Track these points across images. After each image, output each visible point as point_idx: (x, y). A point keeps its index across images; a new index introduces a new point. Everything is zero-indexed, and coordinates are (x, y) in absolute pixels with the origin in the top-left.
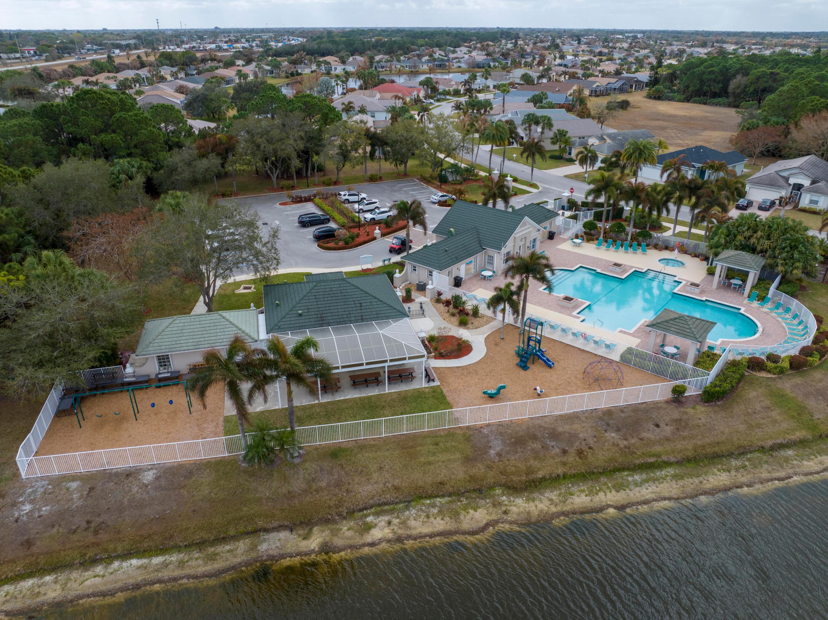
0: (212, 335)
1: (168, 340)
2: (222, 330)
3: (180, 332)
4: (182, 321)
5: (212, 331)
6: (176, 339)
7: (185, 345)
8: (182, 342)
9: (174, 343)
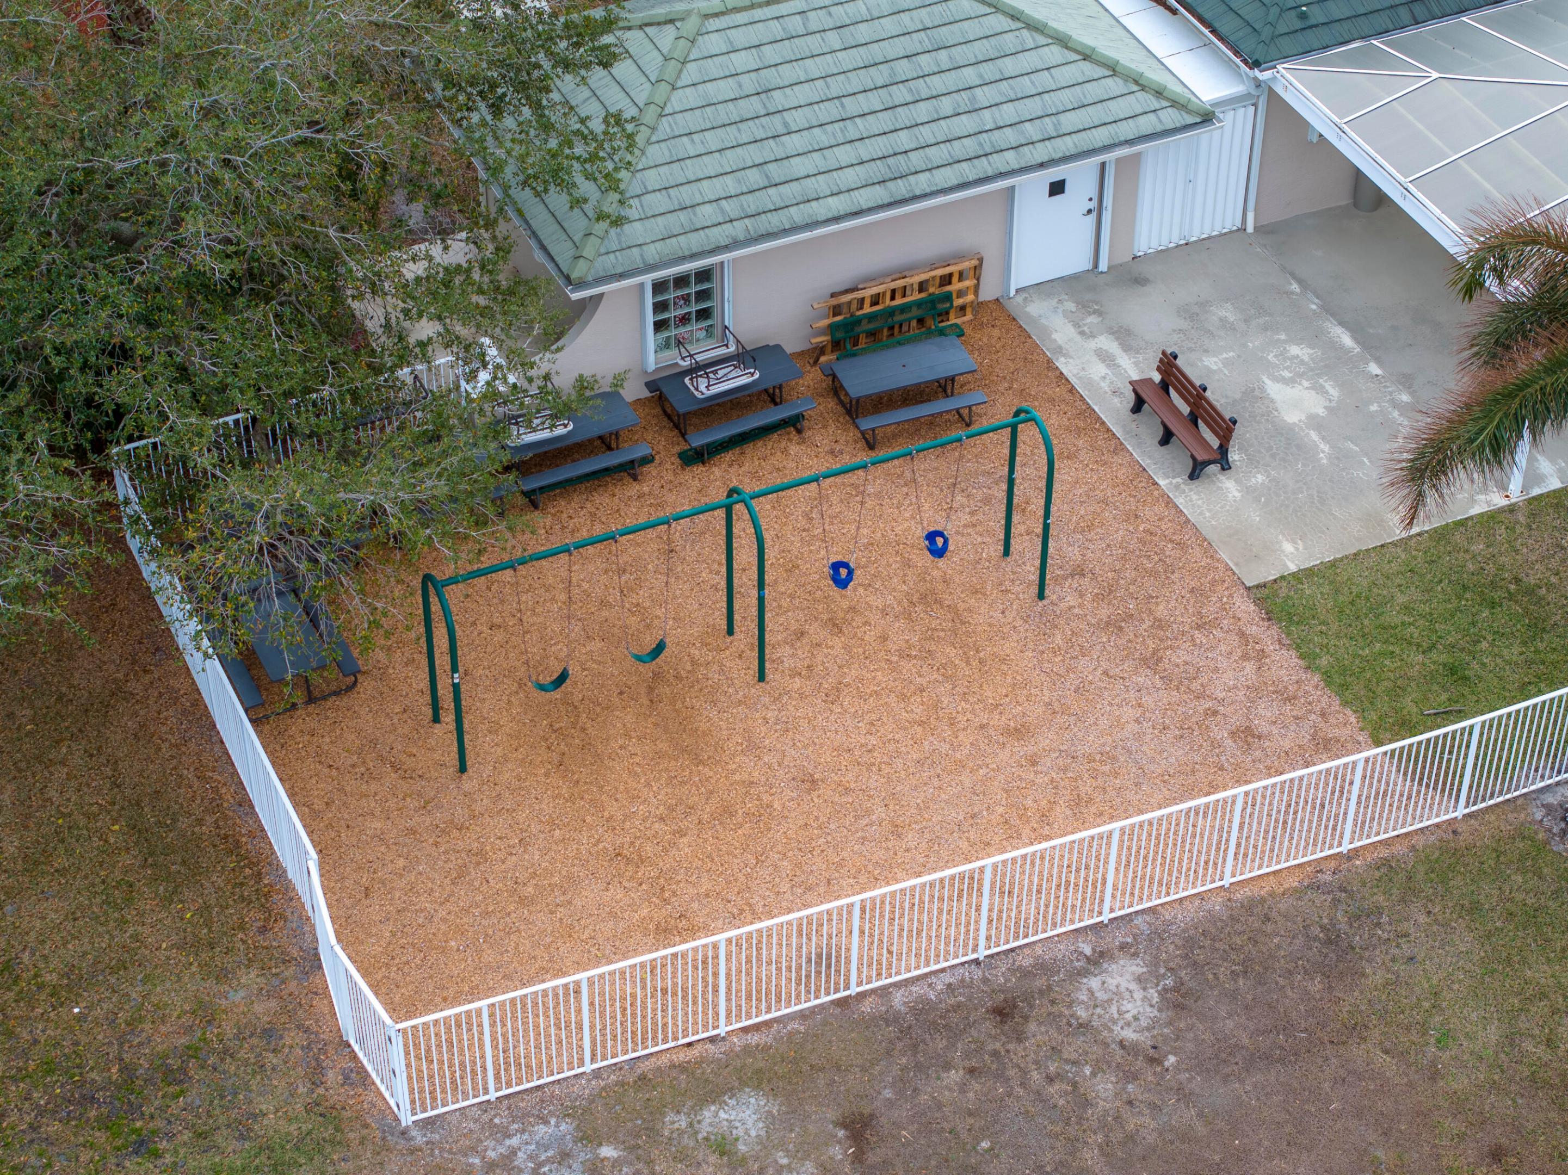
0: (946, 105)
1: (711, 165)
2: (989, 71)
3: (755, 105)
4: (740, 37)
5: (937, 84)
6: (754, 154)
7: (821, 184)
8: (799, 166)
9: (754, 178)
